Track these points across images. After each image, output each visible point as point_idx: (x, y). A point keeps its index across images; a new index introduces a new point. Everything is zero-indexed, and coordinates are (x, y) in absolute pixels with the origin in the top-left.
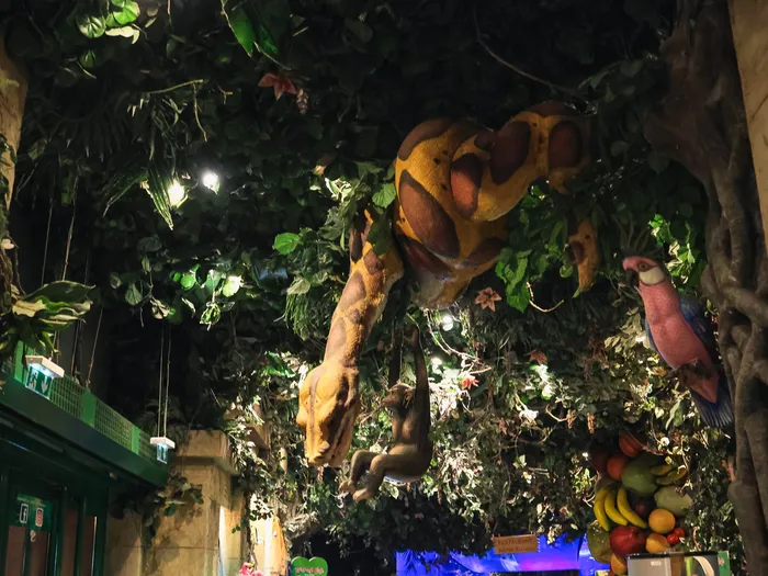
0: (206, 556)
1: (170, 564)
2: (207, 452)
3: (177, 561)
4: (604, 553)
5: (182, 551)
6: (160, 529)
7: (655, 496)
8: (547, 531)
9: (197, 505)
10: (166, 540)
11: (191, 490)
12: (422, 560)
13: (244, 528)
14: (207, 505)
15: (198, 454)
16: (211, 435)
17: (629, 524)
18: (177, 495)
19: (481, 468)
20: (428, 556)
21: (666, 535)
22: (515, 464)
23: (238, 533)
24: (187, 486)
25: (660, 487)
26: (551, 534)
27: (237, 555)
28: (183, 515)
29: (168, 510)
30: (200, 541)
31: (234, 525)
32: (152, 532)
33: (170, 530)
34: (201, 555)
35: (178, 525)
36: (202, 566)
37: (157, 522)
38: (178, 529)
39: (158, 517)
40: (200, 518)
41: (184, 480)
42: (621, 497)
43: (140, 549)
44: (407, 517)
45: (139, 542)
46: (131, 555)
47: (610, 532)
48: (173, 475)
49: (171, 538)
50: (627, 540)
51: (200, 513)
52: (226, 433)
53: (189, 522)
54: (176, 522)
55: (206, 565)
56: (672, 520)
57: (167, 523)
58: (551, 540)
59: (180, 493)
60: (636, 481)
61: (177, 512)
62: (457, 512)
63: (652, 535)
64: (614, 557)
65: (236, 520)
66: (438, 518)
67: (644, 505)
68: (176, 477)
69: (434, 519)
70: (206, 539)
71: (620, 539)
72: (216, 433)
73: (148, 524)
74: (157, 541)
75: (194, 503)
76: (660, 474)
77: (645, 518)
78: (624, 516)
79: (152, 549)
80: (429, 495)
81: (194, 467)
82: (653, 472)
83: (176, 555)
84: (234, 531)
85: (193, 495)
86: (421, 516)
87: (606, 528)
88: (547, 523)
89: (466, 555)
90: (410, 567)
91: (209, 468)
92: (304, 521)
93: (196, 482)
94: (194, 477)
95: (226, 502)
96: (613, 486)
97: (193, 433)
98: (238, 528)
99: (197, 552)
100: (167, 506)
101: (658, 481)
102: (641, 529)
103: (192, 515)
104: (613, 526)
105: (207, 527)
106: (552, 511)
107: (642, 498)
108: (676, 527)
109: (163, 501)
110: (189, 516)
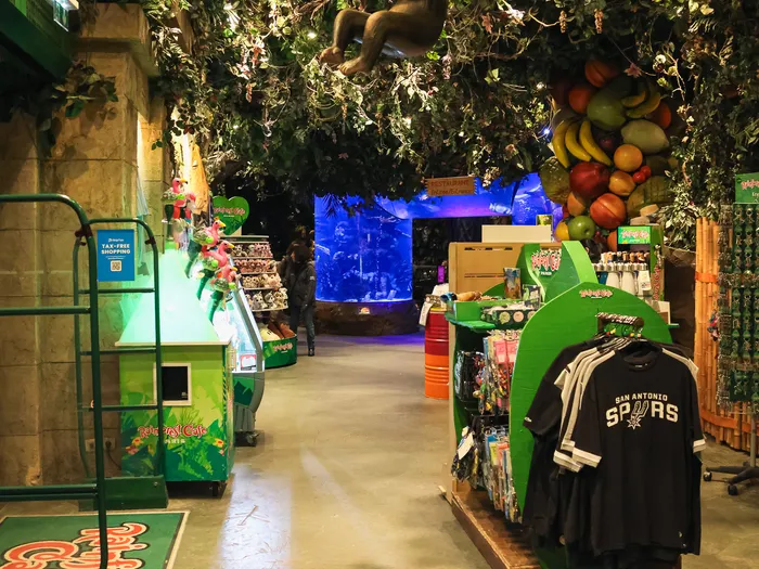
0: (124, 170)
1: (77, 181)
2: (121, 33)
3: (85, 177)
4: (561, 192)
5: (91, 165)
6: (61, 136)
7: (623, 131)
8: (483, 173)
9: (109, 105)
10: (70, 151)
11: (99, 83)
12: (344, 204)
13: (166, 145)
14: (122, 104)
15: (109, 35)
16: (126, 10)
17: (593, 159)
18: (82, 89)
19: (436, 89)
20: (350, 200)
21: (631, 173)
22: (487, 79)
23: (159, 150)
24: (95, 77)
25: (628, 121)
26: (487, 176)
27: (159, 177)
28: (91, 117)
29: (71, 108)
30: (116, 150)
31: (153, 139)
32: (50, 139)
33: (74, 137)
34: (117, 169)
35: (85, 130)
36: (119, 184)
37: (57, 126)
38: (84, 135)
39: (57, 120)
40: (114, 121)
41: (90, 71)
42: (585, 130)
43: (35, 162)
44: (329, 158)
45: (33, 153)
46: (25, 169)
47: (569, 169)
48: (76, 64)
49: (76, 147)
50: (591, 177)
51: (113, 114)
52: (146, 11)
53: (100, 126)
54: (82, 126)
55: (124, 181)
56: (639, 157)
57: (70, 127)
58: (487, 182)
59: (87, 86)
60: (603, 112)
61: (83, 113)
62: (385, 151)
63: (616, 173)
64: (572, 196)
65: (157, 134)
66: (363, 160)
67: (610, 139)
68: (80, 66)
69: (359, 161)
70: (124, 149)
71: (583, 176)
72: (132, 7)
73: (45, 127)
74: (59, 152)
75: (105, 101)
76: (630, 105)
77: (610, 154)
78: (587, 151)
79: (51, 163)
80: (359, 130)
81: (103, 54)
82: (624, 102)
83: (85, 169)
84: (153, 148)
85: (103, 89)
86: (345, 156)
87: (565, 163)
88: (483, 166)
89: (392, 199)
90: (330, 212)
91: (124, 55)
92: (219, 159)
93: (107, 74)
94: (105, 67)
95: (144, 109)
96: (574, 120)
97: (101, 7)
98: (159, 144)
99: (111, 165)
100: (70, 103)
101: (628, 114)
102: (606, 166)
103: (103, 118)
104: (574, 162)
105: (124, 134)
106: (489, 152)
107: (607, 132)
108: (643, 164)
109: (63, 96)
110: (98, 119)
